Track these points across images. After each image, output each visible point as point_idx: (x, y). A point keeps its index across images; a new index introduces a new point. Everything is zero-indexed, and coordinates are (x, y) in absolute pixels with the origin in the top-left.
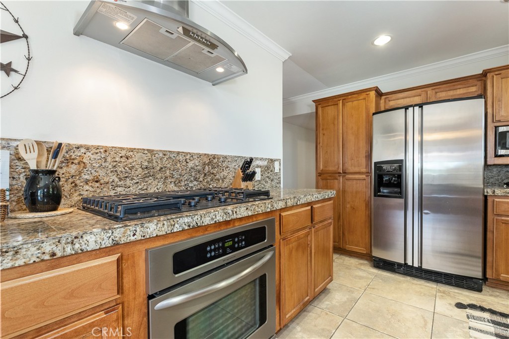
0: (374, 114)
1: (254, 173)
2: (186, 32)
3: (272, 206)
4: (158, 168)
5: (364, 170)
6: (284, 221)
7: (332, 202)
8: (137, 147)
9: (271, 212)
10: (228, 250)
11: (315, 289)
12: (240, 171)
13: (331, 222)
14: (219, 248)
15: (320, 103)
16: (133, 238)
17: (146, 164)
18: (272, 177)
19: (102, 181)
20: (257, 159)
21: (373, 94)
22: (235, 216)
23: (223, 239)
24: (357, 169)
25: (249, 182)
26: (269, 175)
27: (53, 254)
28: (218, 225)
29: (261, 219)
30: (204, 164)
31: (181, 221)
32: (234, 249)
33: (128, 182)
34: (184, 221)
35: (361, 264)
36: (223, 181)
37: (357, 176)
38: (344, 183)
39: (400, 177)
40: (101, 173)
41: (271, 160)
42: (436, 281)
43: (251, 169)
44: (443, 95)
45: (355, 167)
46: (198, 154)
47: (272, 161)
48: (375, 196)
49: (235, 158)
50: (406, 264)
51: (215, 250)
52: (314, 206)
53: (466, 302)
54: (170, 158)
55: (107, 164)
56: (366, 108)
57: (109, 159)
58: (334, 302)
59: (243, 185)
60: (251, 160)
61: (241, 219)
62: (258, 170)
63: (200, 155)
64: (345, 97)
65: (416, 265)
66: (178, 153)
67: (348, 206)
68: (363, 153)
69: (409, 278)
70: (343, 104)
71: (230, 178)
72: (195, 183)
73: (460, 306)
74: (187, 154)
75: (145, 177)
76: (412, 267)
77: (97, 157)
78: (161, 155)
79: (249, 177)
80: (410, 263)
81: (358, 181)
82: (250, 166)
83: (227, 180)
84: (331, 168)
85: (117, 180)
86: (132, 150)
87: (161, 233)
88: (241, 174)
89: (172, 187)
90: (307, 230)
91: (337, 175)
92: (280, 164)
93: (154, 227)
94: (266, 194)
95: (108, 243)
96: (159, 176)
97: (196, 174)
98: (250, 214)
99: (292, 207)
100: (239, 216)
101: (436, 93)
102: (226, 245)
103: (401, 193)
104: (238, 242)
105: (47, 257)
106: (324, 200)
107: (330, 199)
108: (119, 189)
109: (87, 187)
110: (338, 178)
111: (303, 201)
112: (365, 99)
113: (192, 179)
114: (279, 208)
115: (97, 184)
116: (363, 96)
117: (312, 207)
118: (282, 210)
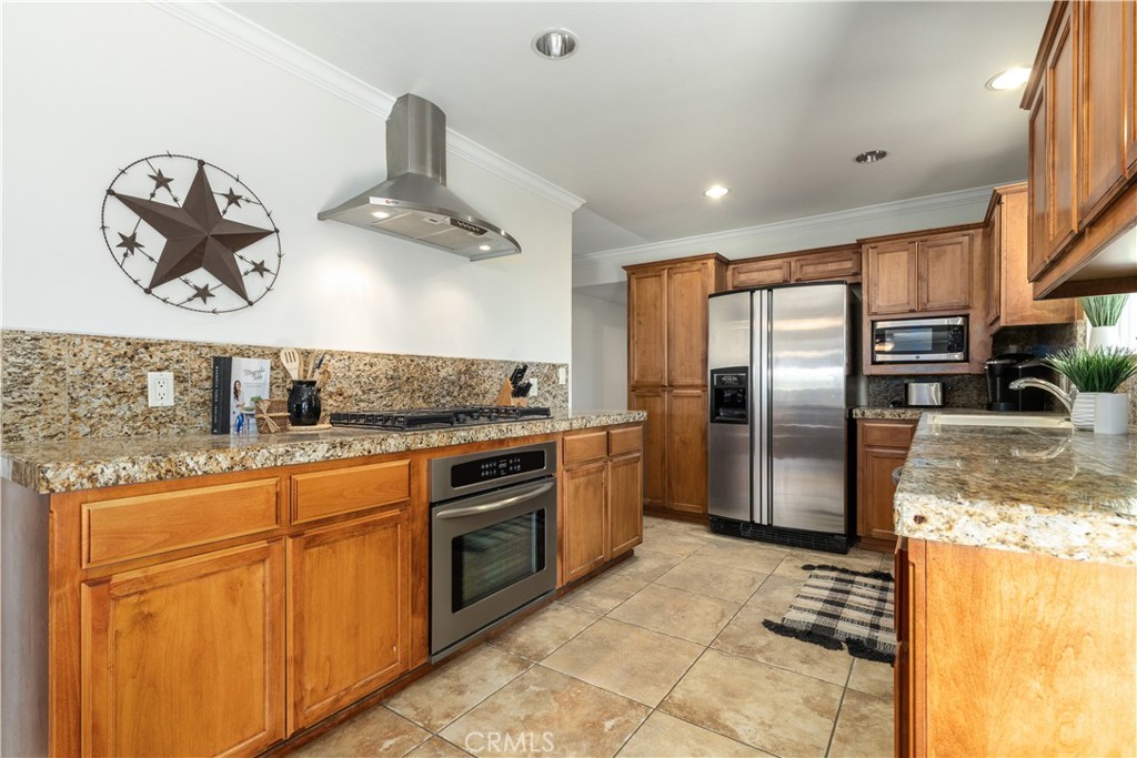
0: (711, 296)
1: (529, 386)
2: (454, 222)
3: (553, 426)
4: (405, 379)
5: (699, 382)
6: (567, 447)
7: (641, 427)
8: (382, 352)
9: (552, 433)
10: (503, 472)
11: (612, 548)
12: (509, 382)
13: (639, 457)
14: (492, 469)
15: (636, 271)
16: (420, 446)
17: (391, 373)
18: (554, 393)
19: (345, 395)
20: (532, 364)
21: (711, 263)
22: (509, 435)
23: (497, 459)
24: (689, 381)
25: (521, 398)
26: (550, 388)
27: (370, 452)
28: (492, 442)
29: (538, 442)
30: (460, 373)
31: (458, 434)
32: (508, 473)
33: (372, 396)
34: (461, 435)
35: (693, 530)
36: (484, 397)
37: (689, 391)
38: (670, 402)
39: (744, 392)
40: (345, 384)
41: (554, 365)
42: (793, 545)
43: (524, 381)
44: (810, 271)
45: (686, 376)
46: (452, 359)
47: (555, 367)
48: (712, 421)
49: (500, 364)
50: (752, 522)
51: (489, 469)
52: (612, 432)
53: (815, 562)
54: (418, 364)
55: (351, 374)
56: (702, 285)
57: (353, 367)
58: (641, 569)
59: (514, 402)
60: (525, 368)
61: (515, 439)
62: (534, 381)
63: (454, 361)
64: (673, 265)
65: (765, 522)
66: (428, 358)
67: (677, 438)
68: (698, 357)
69: (756, 543)
70: (669, 276)
71: (494, 390)
72: (448, 398)
73: (808, 568)
74: (438, 359)
75: (391, 389)
76: (760, 525)
77: (341, 364)
78: (408, 361)
79: (522, 391)
80: (757, 520)
81: (691, 400)
82: (522, 377)
83: (489, 395)
84: (651, 379)
85: (360, 393)
86: (376, 356)
87: (442, 445)
88: (511, 386)
89: (420, 403)
90: (601, 463)
91: (660, 389)
92: (567, 372)
93: (436, 438)
94: (545, 412)
95: (402, 448)
96: (405, 389)
97: (449, 387)
98: (527, 434)
99: (580, 430)
100: (515, 435)
101: (802, 266)
102: (500, 466)
103: (744, 416)
104: (513, 465)
105: (366, 453)
106: (628, 424)
107: (637, 423)
108: (362, 405)
109: (331, 402)
110: (661, 394)
111: (594, 423)
112: (699, 270)
113: (444, 393)
114: (562, 430)
115: (341, 398)
116: (698, 265)
117: (608, 433)
118: (565, 432)
